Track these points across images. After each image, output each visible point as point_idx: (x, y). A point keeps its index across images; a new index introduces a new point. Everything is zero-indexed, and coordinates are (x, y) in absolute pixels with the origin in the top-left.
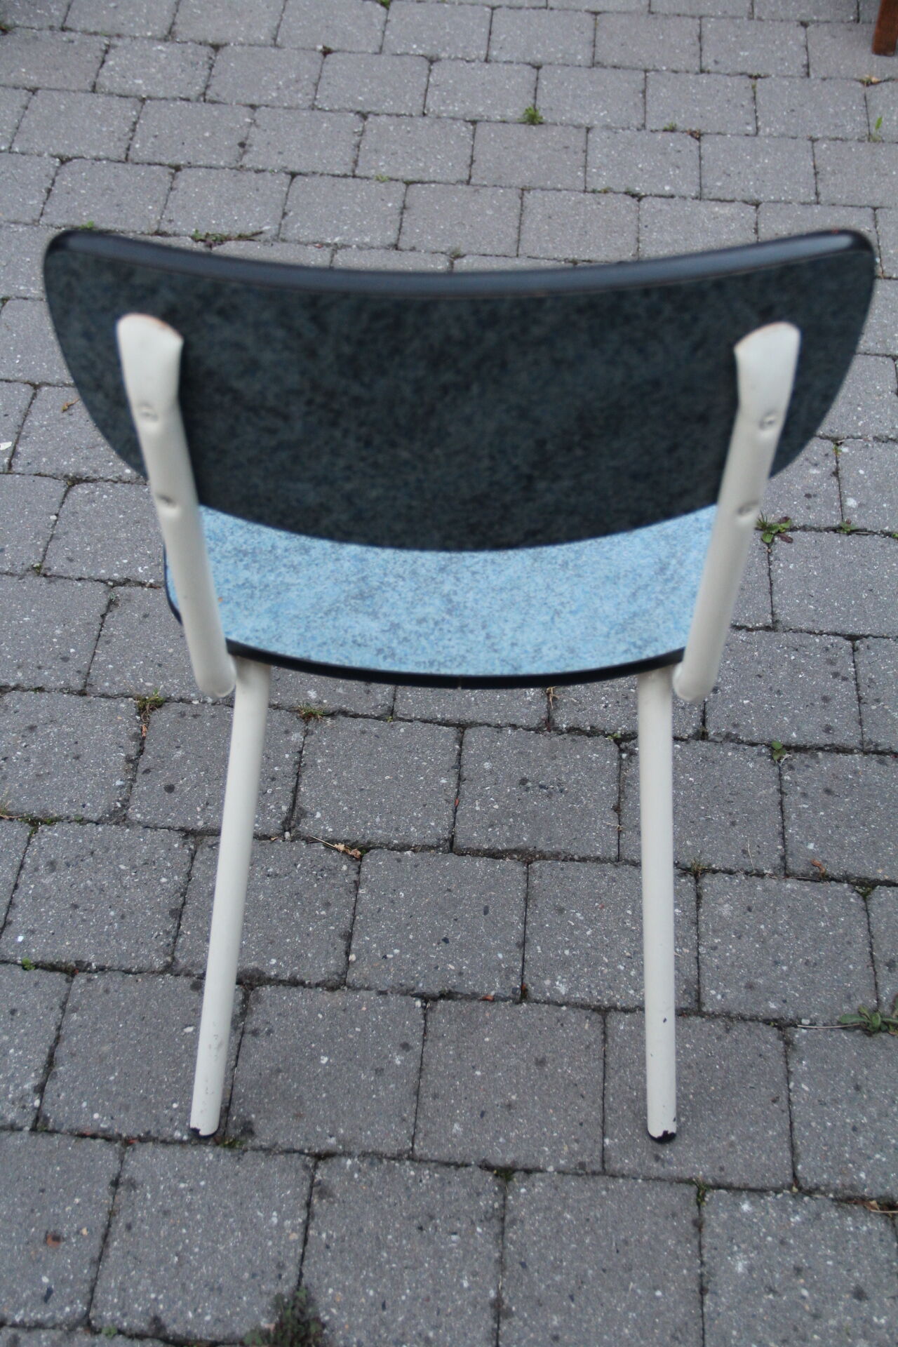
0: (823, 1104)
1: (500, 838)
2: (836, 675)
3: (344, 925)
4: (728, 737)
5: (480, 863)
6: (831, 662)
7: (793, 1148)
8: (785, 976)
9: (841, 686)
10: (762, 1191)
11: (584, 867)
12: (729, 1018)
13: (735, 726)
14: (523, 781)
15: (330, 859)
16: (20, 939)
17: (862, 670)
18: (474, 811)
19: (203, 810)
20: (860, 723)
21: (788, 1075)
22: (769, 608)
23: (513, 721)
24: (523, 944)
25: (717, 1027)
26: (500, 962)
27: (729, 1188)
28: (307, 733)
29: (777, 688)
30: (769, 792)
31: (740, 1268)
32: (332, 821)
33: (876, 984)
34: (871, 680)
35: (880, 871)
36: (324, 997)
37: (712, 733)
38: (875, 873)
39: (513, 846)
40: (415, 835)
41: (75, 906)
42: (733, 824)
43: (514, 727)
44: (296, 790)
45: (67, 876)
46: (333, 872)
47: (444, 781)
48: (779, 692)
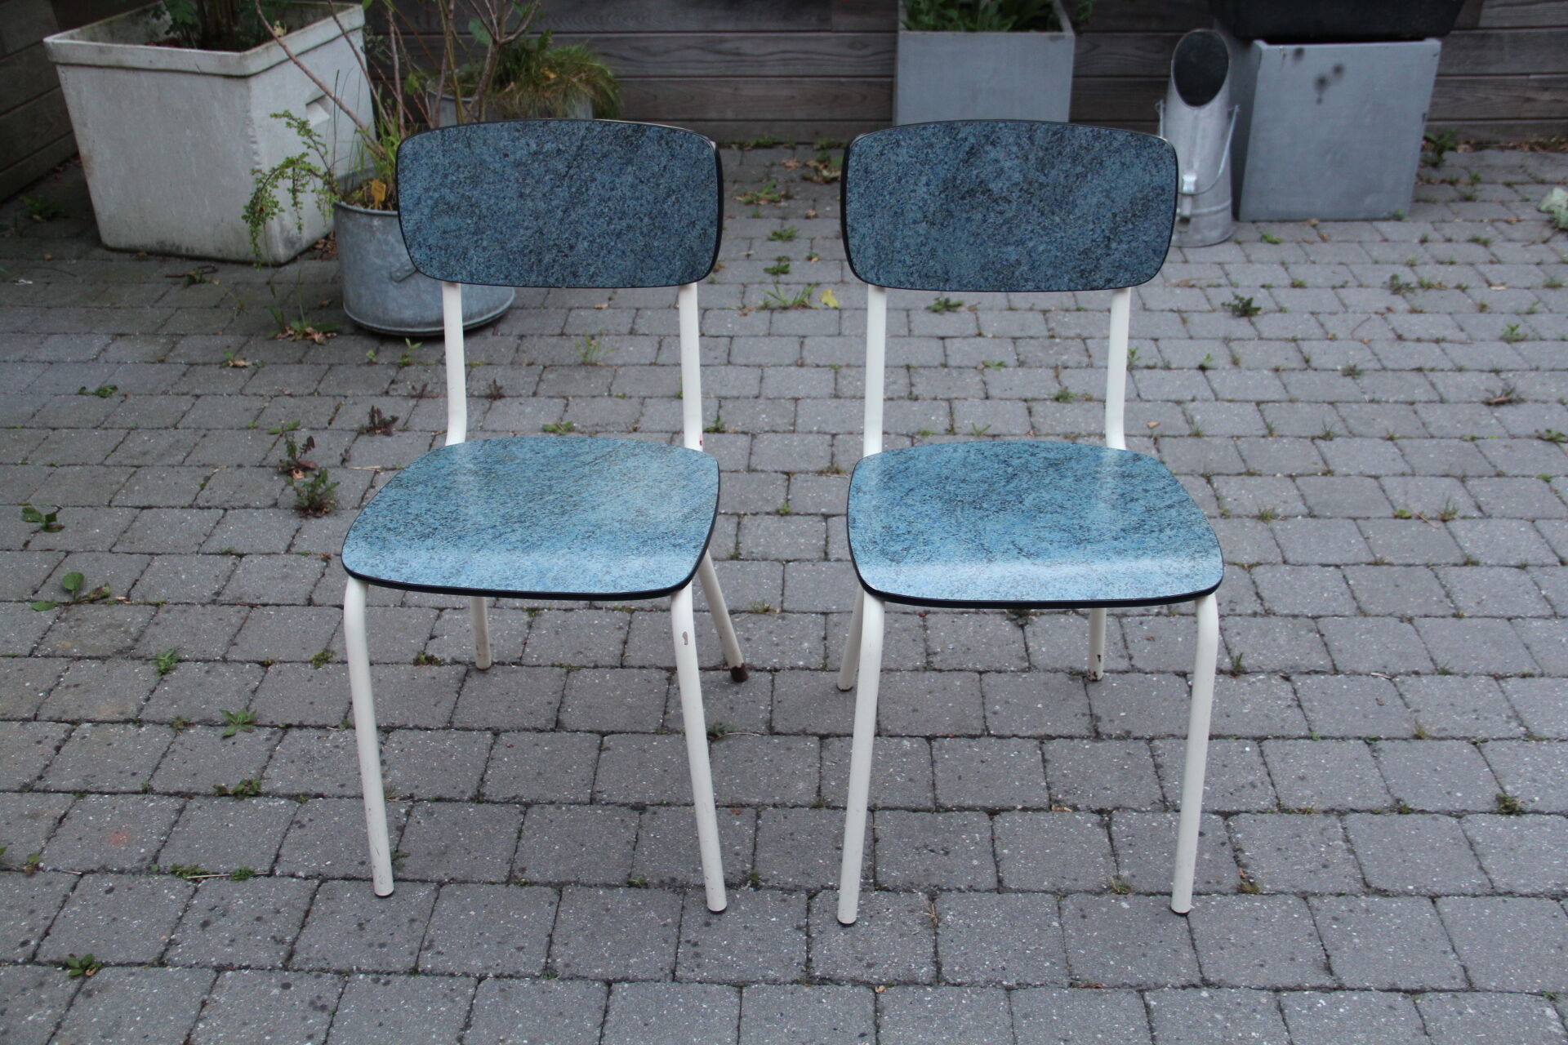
1: (957, 819)
2: (695, 945)
3: (1049, 766)
4: (791, 891)
5: (969, 802)
6: (697, 955)
7: (773, 686)
8: (767, 755)
9: (693, 936)
10: (792, 668)
11: (897, 803)
12: (805, 733)
13: (784, 900)
14: (947, 853)
15: (1071, 799)
16: (1247, 749)
17: (672, 950)
18: (980, 834)
19: (1171, 823)
20: (683, 908)
21: (771, 712)
22: (745, 1002)
23: (962, 895)
24: (933, 763)
25: (810, 730)
26: (947, 752)
27: (810, 669)
28: (1118, 878)
29: (746, 932)
30: (762, 855)
31: (806, 645)
32: (1078, 822)
34: (666, 941)
36: (1050, 732)
37: (803, 895)
39: (948, 814)
40: (1017, 817)
41: (1225, 766)
42: (792, 834)
43: (959, 890)
44: (1111, 839)
45: (1240, 780)
46: (1066, 792)
47: (1006, 851)
48: (746, 927)
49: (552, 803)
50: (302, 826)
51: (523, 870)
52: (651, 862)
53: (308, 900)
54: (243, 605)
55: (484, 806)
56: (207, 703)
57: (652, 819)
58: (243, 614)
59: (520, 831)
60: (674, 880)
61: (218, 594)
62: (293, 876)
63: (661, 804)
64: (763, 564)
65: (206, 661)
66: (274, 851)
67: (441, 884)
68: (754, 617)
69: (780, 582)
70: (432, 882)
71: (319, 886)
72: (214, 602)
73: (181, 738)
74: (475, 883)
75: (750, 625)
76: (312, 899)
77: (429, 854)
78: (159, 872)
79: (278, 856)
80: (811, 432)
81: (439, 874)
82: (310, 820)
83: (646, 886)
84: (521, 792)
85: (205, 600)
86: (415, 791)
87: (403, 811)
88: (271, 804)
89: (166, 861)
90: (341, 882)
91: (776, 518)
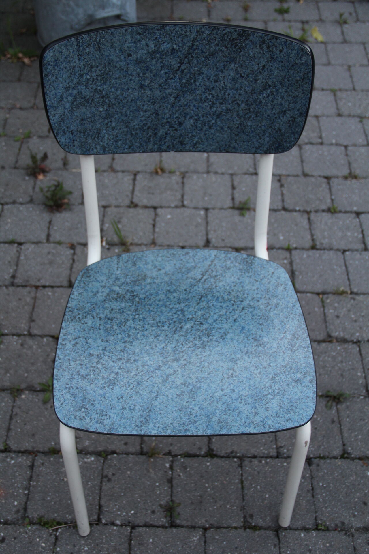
0: (353, 369)
7: (361, 354)
21: (365, 377)
33: (338, 413)
35: (340, 463)
38: (342, 462)
49: (255, 457)
50: (109, 480)
51: (251, 516)
52: (326, 508)
53: (127, 545)
54: (32, 286)
55: (215, 460)
56: (27, 372)
57: (317, 471)
58: (33, 294)
59: (242, 482)
60: (343, 523)
61: (13, 277)
62: (113, 524)
63: (320, 458)
64: (331, 253)
65: (19, 335)
66: (97, 503)
67: (205, 529)
68: (337, 298)
69: (344, 268)
70: (199, 527)
71: (131, 532)
72: (12, 284)
73: (18, 402)
74: (224, 528)
75: (336, 305)
76: (130, 544)
77: (192, 503)
78: (31, 523)
79: (100, 507)
80: (332, 144)
81: (201, 521)
82: (113, 475)
83: (327, 529)
84: (235, 448)
85: (7, 283)
86: (171, 448)
87: (168, 465)
88: (86, 460)
89: (34, 514)
90: (144, 529)
91: (329, 215)
